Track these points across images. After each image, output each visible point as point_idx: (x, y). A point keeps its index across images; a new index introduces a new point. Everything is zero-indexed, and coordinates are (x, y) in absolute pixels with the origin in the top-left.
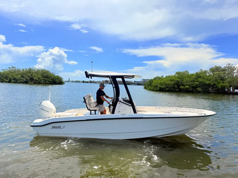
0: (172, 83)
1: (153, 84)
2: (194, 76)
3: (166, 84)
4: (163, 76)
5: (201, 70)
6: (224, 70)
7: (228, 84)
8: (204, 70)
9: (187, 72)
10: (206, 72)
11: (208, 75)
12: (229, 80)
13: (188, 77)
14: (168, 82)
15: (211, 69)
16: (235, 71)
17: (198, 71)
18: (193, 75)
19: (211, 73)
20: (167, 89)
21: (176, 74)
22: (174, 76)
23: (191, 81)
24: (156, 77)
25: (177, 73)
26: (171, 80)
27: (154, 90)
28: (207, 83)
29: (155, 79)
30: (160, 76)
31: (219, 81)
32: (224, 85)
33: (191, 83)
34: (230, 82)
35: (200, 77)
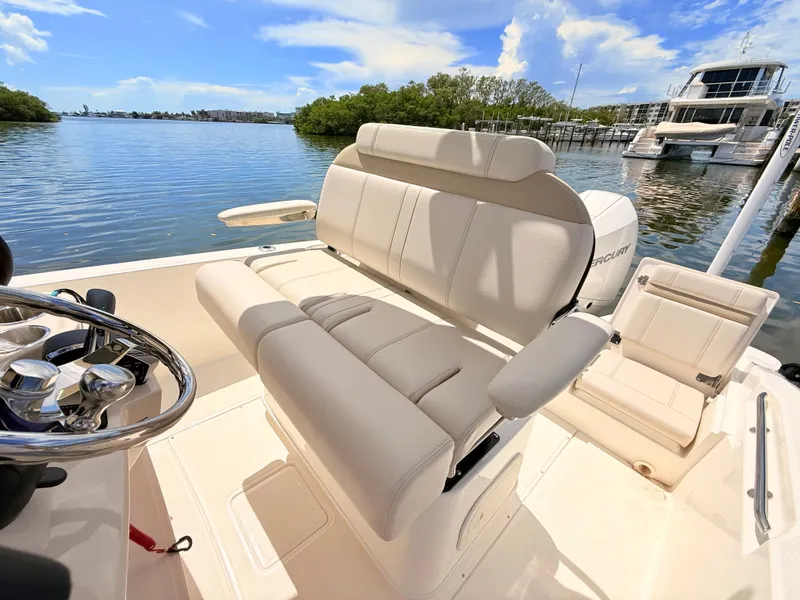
0: (352, 113)
1: (312, 116)
2: (397, 98)
3: (339, 118)
4: (333, 97)
5: (412, 82)
6: (454, 84)
7: (458, 117)
8: (417, 82)
9: (383, 85)
10: (421, 87)
11: (425, 95)
12: (460, 107)
13: (385, 98)
14: (342, 112)
15: (430, 81)
16: (474, 87)
17: (406, 85)
18: (394, 94)
19: (431, 92)
20: (342, 130)
21: (361, 92)
22: (358, 97)
23: (392, 110)
24: (318, 100)
25: (365, 89)
26: (349, 107)
27: (315, 134)
28: (421, 113)
29: (316, 103)
30: (327, 97)
31: (443, 108)
32: (451, 117)
33: (391, 114)
34: (462, 113)
35: (408, 100)
